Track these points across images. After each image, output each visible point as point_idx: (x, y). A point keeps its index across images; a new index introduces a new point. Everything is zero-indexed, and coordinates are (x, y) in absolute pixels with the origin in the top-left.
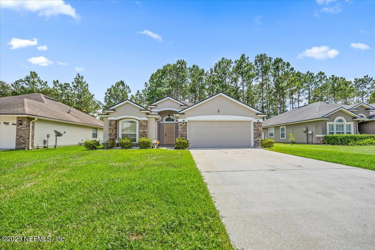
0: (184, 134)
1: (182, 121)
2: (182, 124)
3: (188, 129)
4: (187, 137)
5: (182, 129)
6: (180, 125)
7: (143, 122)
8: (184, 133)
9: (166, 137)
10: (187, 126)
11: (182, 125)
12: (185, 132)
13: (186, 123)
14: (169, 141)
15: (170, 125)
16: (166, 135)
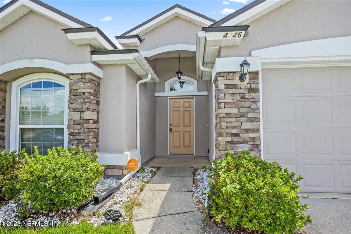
0: (247, 131)
1: (237, 69)
2: (236, 81)
3: (261, 104)
4: (257, 146)
5: (234, 104)
6: (227, 87)
7: (80, 80)
8: (246, 125)
9: (171, 134)
10: (257, 90)
11: (234, 87)
12: (251, 120)
13: (255, 75)
14: (179, 147)
15: (182, 101)
16: (171, 130)
